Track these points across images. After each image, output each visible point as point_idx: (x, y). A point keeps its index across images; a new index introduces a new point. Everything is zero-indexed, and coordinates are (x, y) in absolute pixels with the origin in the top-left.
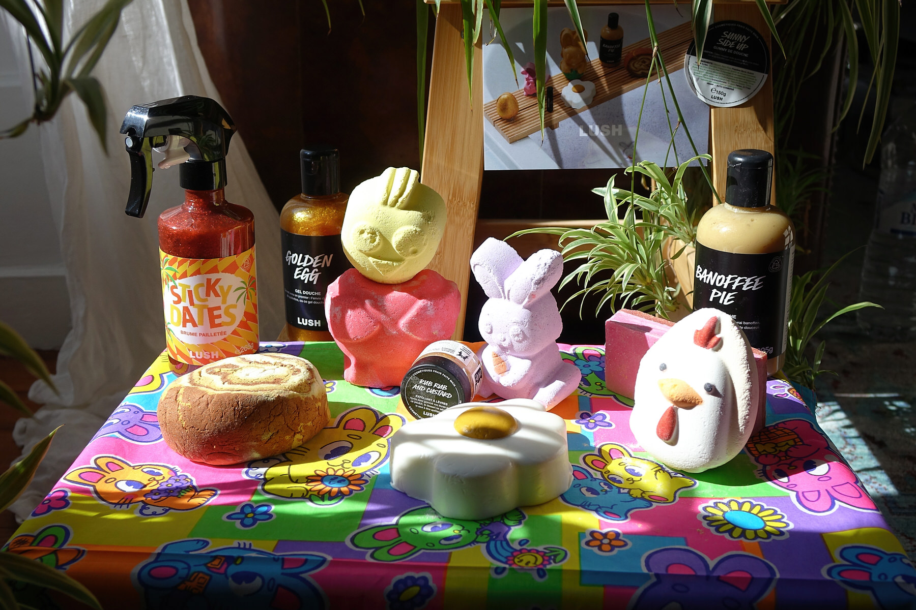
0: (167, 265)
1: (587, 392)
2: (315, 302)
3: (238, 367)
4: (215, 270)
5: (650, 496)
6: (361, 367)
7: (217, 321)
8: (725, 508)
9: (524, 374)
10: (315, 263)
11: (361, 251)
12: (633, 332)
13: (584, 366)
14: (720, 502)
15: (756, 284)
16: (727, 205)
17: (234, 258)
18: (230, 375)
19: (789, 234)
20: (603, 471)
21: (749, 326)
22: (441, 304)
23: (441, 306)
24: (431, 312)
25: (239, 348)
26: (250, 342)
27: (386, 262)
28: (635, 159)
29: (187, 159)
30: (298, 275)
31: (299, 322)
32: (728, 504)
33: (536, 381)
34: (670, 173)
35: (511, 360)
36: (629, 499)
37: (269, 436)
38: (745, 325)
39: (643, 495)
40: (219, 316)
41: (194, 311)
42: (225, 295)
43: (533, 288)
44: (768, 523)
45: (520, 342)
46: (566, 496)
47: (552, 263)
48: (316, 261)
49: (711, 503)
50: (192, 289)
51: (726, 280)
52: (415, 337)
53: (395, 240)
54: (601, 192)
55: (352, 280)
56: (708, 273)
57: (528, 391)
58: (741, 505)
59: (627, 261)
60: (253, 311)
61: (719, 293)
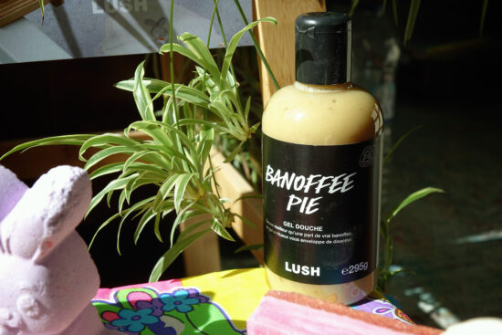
13: (133, 318)
15: (345, 184)
21: (339, 239)
38: (335, 238)
43: (46, 233)
45: (35, 318)
51: (306, 181)
54: (128, 85)
56: (282, 174)
59: (174, 171)
61: (300, 201)
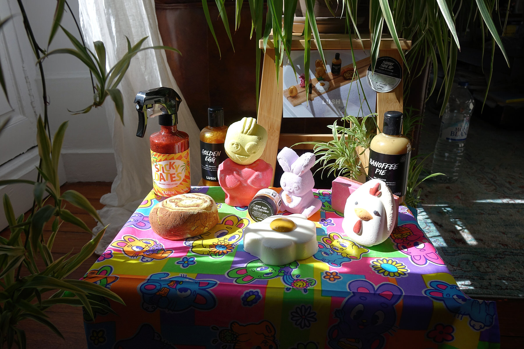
0: (153, 156)
1: (324, 210)
2: (213, 170)
3: (182, 199)
4: (173, 159)
5: (350, 256)
6: (232, 198)
7: (174, 179)
8: (381, 262)
9: (299, 203)
10: (214, 155)
11: (232, 152)
12: (344, 186)
13: (323, 199)
14: (379, 260)
15: (395, 167)
16: (383, 134)
17: (180, 154)
18: (179, 203)
19: (409, 146)
20: (331, 245)
21: (391, 184)
22: (265, 173)
23: (265, 174)
24: (261, 177)
25: (182, 190)
26: (187, 187)
27: (243, 156)
28: (345, 114)
29: (162, 113)
30: (207, 159)
31: (207, 178)
32: (382, 261)
33: (303, 206)
34: (360, 120)
35: (293, 197)
36: (341, 257)
37: (194, 228)
38: (390, 184)
39: (347, 256)
40: (175, 177)
41: (164, 175)
42: (177, 169)
43: (303, 169)
44: (399, 269)
45: (297, 190)
46: (315, 256)
47: (311, 158)
48: (214, 154)
49: (375, 260)
50: (163, 166)
51: (382, 165)
52: (254, 187)
53: (246, 148)
54: (331, 127)
55: (229, 163)
56: (375, 162)
57: (300, 210)
58: (388, 261)
59: (341, 156)
60: (188, 175)
61: (379, 171)
